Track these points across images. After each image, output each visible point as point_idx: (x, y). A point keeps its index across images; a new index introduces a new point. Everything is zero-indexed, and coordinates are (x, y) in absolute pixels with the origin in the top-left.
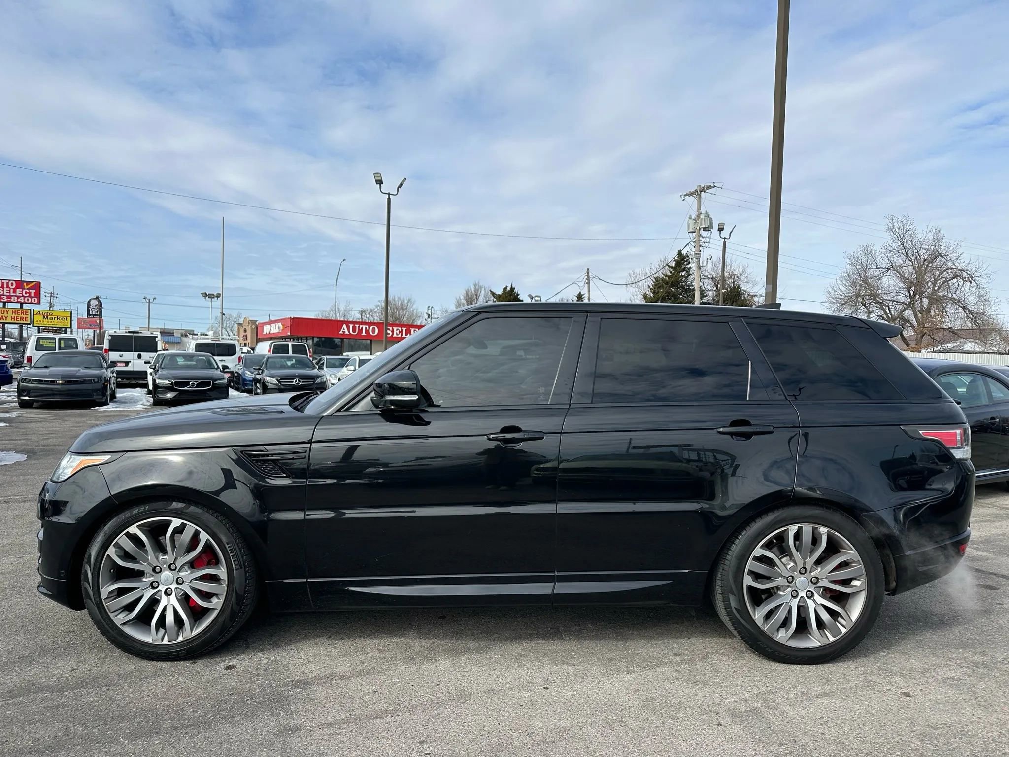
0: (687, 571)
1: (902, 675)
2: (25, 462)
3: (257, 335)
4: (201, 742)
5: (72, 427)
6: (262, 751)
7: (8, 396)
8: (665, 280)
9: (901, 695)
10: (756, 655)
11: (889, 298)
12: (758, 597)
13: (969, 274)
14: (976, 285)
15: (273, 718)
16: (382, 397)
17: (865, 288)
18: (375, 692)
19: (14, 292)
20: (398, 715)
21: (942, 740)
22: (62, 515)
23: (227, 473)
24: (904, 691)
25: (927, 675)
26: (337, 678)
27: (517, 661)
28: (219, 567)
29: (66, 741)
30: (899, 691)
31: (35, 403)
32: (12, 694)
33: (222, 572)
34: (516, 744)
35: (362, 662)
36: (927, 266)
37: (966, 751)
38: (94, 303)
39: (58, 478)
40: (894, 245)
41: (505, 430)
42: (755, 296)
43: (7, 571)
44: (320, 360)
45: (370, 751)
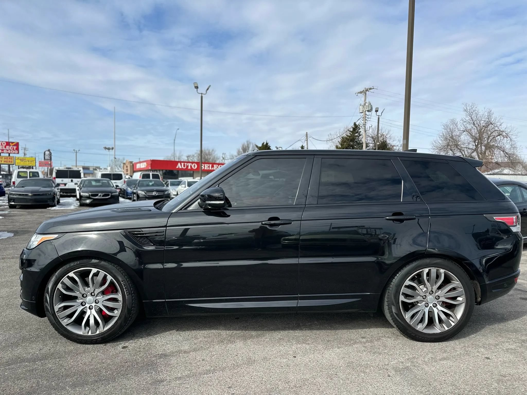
0: (369, 293)
1: (484, 347)
2: (12, 238)
3: (133, 169)
4: (110, 389)
5: (37, 218)
6: (144, 393)
7: (3, 202)
8: (347, 138)
9: (485, 358)
10: (406, 337)
11: (464, 146)
12: (407, 307)
13: (506, 134)
14: (509, 139)
15: (149, 375)
16: (204, 202)
17: (452, 141)
18: (203, 360)
19: (5, 147)
20: (216, 373)
21: (509, 383)
22: (32, 267)
23: (121, 243)
24: (486, 356)
25: (498, 347)
26: (182, 352)
27: (279, 342)
28: (118, 294)
29: (37, 389)
30: (483, 356)
31: (17, 206)
32: (8, 364)
33: (119, 296)
34: (280, 388)
35: (195, 344)
36: (485, 129)
37: (522, 389)
38: (47, 153)
39: (30, 247)
40: (467, 119)
41: (271, 219)
42: (394, 146)
43: (4, 296)
44: (167, 182)
45: (202, 393)
